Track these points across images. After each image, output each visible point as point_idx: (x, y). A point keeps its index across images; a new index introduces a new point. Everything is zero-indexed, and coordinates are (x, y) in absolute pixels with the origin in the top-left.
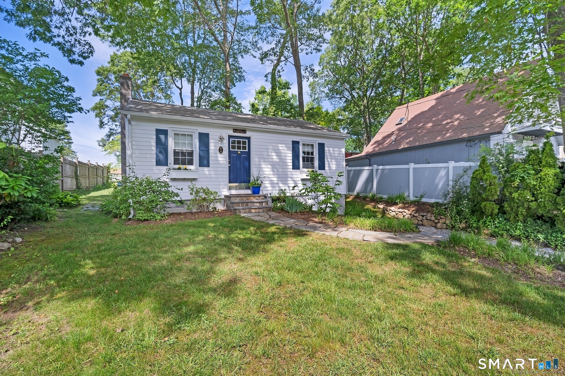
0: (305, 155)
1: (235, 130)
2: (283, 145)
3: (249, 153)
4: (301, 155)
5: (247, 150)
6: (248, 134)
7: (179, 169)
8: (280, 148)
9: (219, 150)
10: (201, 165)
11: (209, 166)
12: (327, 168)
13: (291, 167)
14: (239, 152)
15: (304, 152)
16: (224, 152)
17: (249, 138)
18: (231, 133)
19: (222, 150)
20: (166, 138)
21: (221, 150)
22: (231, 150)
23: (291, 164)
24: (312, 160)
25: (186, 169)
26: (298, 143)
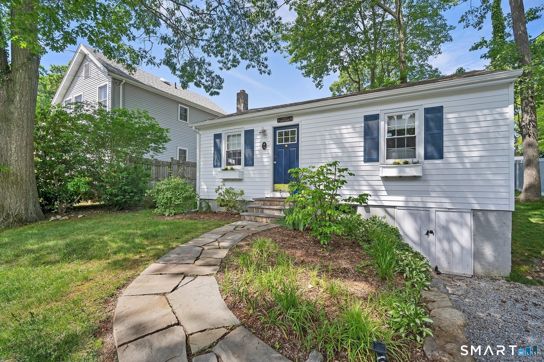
0: (394, 135)
1: (280, 120)
2: (349, 127)
3: (297, 146)
4: (383, 137)
5: (296, 142)
6: (295, 121)
7: (227, 169)
8: (344, 131)
9: (263, 146)
10: (246, 165)
11: (253, 166)
12: (450, 155)
13: (362, 159)
14: (286, 146)
15: (390, 131)
16: (268, 148)
17: (297, 126)
18: (276, 124)
19: (266, 146)
21: (264, 146)
22: (277, 144)
23: (362, 154)
24: (412, 142)
25: (232, 169)
26: (376, 117)
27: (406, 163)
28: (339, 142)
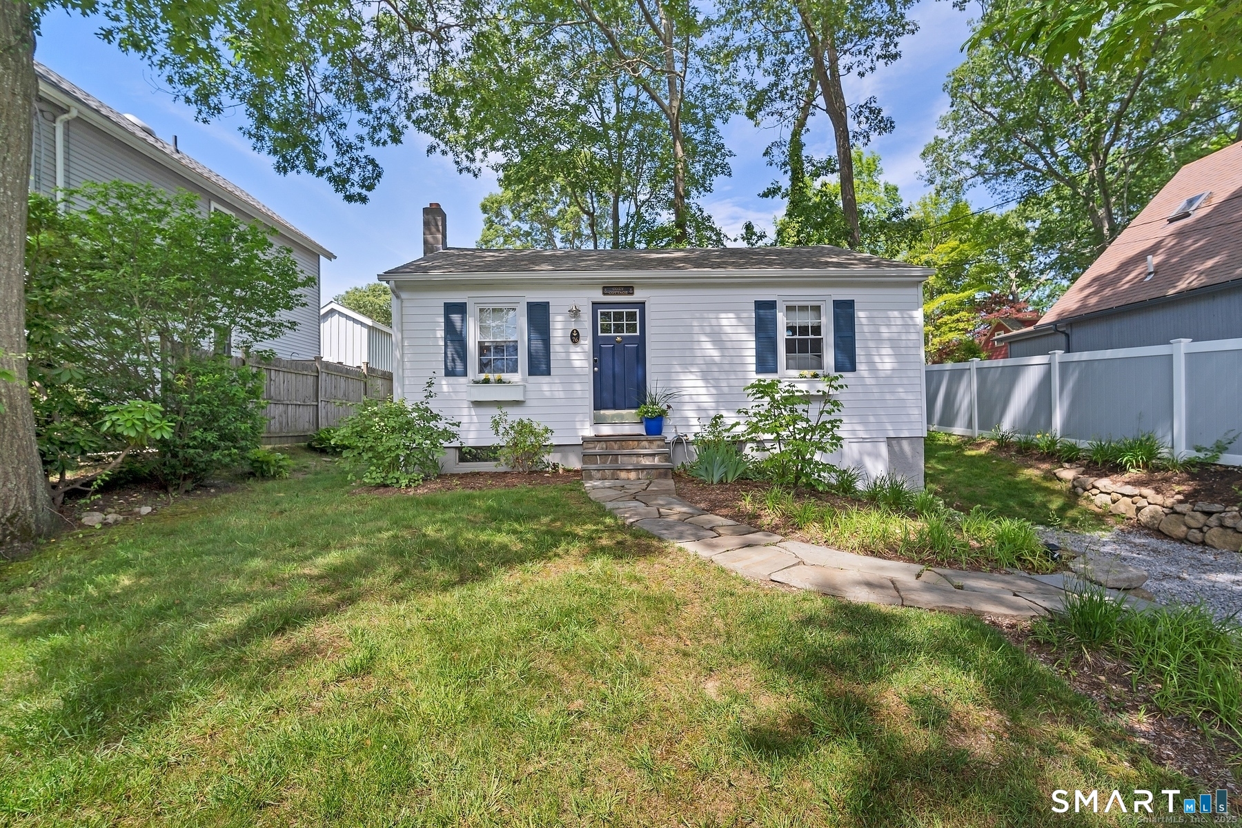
0: (794, 333)
1: (607, 289)
2: (731, 315)
3: (642, 340)
4: (782, 335)
5: (638, 334)
6: (638, 296)
7: (487, 381)
8: (724, 322)
9: (572, 336)
10: (532, 372)
11: (550, 374)
12: (861, 367)
13: (753, 367)
14: (619, 339)
15: (791, 329)
16: (582, 342)
17: (641, 305)
18: (599, 296)
19: (578, 336)
20: (464, 320)
21: (575, 337)
22: (600, 334)
23: (753, 360)
24: (817, 347)
25: (500, 381)
26: (772, 305)
27: (816, 376)
28: (718, 338)
